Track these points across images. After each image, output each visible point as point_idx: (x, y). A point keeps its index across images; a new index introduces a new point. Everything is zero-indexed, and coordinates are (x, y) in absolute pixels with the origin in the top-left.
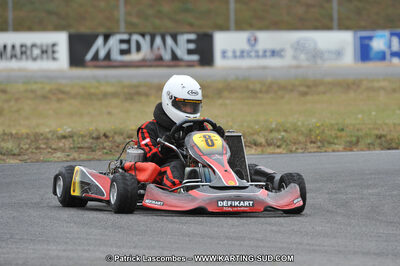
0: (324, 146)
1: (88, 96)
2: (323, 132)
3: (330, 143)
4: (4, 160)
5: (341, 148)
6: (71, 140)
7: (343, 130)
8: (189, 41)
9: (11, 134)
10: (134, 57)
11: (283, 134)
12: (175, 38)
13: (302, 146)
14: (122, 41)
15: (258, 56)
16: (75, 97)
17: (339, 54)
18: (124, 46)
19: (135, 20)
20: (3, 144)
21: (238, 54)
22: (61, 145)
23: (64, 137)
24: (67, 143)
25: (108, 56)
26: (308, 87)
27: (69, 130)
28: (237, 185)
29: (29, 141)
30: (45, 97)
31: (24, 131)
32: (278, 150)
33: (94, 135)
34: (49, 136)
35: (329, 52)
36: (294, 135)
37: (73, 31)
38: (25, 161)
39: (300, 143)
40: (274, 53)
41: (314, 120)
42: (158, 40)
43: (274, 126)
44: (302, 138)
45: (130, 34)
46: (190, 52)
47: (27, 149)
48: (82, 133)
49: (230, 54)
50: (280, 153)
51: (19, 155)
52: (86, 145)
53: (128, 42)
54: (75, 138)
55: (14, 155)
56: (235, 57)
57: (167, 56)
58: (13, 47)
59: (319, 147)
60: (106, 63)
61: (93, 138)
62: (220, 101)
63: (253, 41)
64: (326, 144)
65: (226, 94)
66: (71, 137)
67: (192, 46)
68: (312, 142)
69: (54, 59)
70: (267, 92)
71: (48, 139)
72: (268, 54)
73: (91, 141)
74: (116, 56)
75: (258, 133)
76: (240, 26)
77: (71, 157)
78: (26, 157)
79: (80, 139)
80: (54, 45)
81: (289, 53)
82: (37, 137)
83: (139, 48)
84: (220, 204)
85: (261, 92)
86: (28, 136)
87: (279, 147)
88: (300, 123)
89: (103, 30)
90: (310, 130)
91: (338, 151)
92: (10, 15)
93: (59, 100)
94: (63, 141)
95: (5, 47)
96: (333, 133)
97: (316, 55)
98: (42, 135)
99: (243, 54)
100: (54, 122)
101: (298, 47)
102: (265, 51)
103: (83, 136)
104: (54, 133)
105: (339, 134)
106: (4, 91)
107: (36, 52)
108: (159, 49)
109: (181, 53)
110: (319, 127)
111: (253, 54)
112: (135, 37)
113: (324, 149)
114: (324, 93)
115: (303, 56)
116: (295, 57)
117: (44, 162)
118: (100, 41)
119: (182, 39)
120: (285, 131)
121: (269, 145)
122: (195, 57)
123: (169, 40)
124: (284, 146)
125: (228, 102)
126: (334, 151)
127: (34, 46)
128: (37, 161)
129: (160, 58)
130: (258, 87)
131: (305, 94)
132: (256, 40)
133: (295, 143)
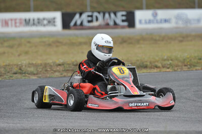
0: (191, 67)
1: (72, 44)
2: (191, 60)
3: (195, 66)
4: (29, 77)
5: (200, 68)
6: (63, 66)
7: (201, 59)
8: (123, 15)
9: (33, 64)
10: (95, 24)
11: (170, 61)
12: (115, 14)
13: (180, 67)
14: (89, 16)
15: (157, 22)
16: (65, 44)
17: (199, 21)
18: (90, 19)
19: (95, 5)
20: (29, 69)
21: (147, 22)
22: (58, 69)
23: (60, 65)
24: (61, 68)
25: (82, 24)
26: (183, 37)
27: (62, 61)
28: (139, 94)
29: (41, 67)
30: (50, 45)
31: (39, 62)
32: (168, 70)
33: (75, 64)
34: (52, 64)
35: (194, 20)
36: (176, 62)
37: (64, 11)
38: (40, 77)
39: (179, 66)
40: (166, 21)
41: (186, 55)
42: (107, 15)
43: (166, 58)
44: (180, 64)
45: (93, 12)
46: (123, 21)
47: (41, 71)
48: (68, 62)
49: (143, 22)
50: (169, 72)
51: (37, 74)
52: (71, 69)
53: (91, 16)
54: (65, 65)
55: (34, 74)
56: (146, 23)
57: (112, 23)
58: (34, 20)
59: (189, 68)
60: (81, 27)
61: (74, 65)
62: (138, 46)
63: (155, 15)
64: (192, 67)
65: (141, 42)
66: (63, 64)
67: (124, 18)
68: (185, 66)
69: (55, 25)
70: (163, 40)
71: (51, 66)
72: (163, 21)
73: (73, 66)
74: (86, 24)
75: (157, 61)
76: (148, 7)
77: (63, 75)
78: (40, 75)
79: (68, 66)
80: (54, 19)
81: (174, 21)
82: (46, 65)
83: (97, 19)
84: (130, 105)
85: (159, 40)
86: (41, 65)
87: (168, 68)
88: (179, 56)
89: (78, 10)
90: (184, 60)
91: (199, 70)
92: (32, 4)
93: (57, 46)
94: (59, 67)
95: (29, 20)
96: (196, 61)
97: (187, 21)
98: (48, 64)
99: (150, 22)
100: (55, 57)
101: (178, 17)
102: (161, 20)
103: (69, 64)
104: (54, 63)
105: (199, 61)
106: (29, 42)
107: (45, 22)
108: (107, 20)
109: (119, 21)
110: (188, 58)
111: (155, 21)
112: (95, 14)
113: (191, 69)
114: (191, 40)
115: (180, 22)
116: (177, 23)
117: (49, 77)
118: (77, 16)
119: (119, 14)
120: (172, 60)
121: (163, 67)
122: (126, 24)
123: (112, 15)
124: (171, 68)
125: (143, 46)
126: (196, 70)
127: (44, 19)
128: (46, 77)
129: (108, 24)
130: (158, 38)
131: (181, 41)
132: (156, 14)
133: (177, 66)
